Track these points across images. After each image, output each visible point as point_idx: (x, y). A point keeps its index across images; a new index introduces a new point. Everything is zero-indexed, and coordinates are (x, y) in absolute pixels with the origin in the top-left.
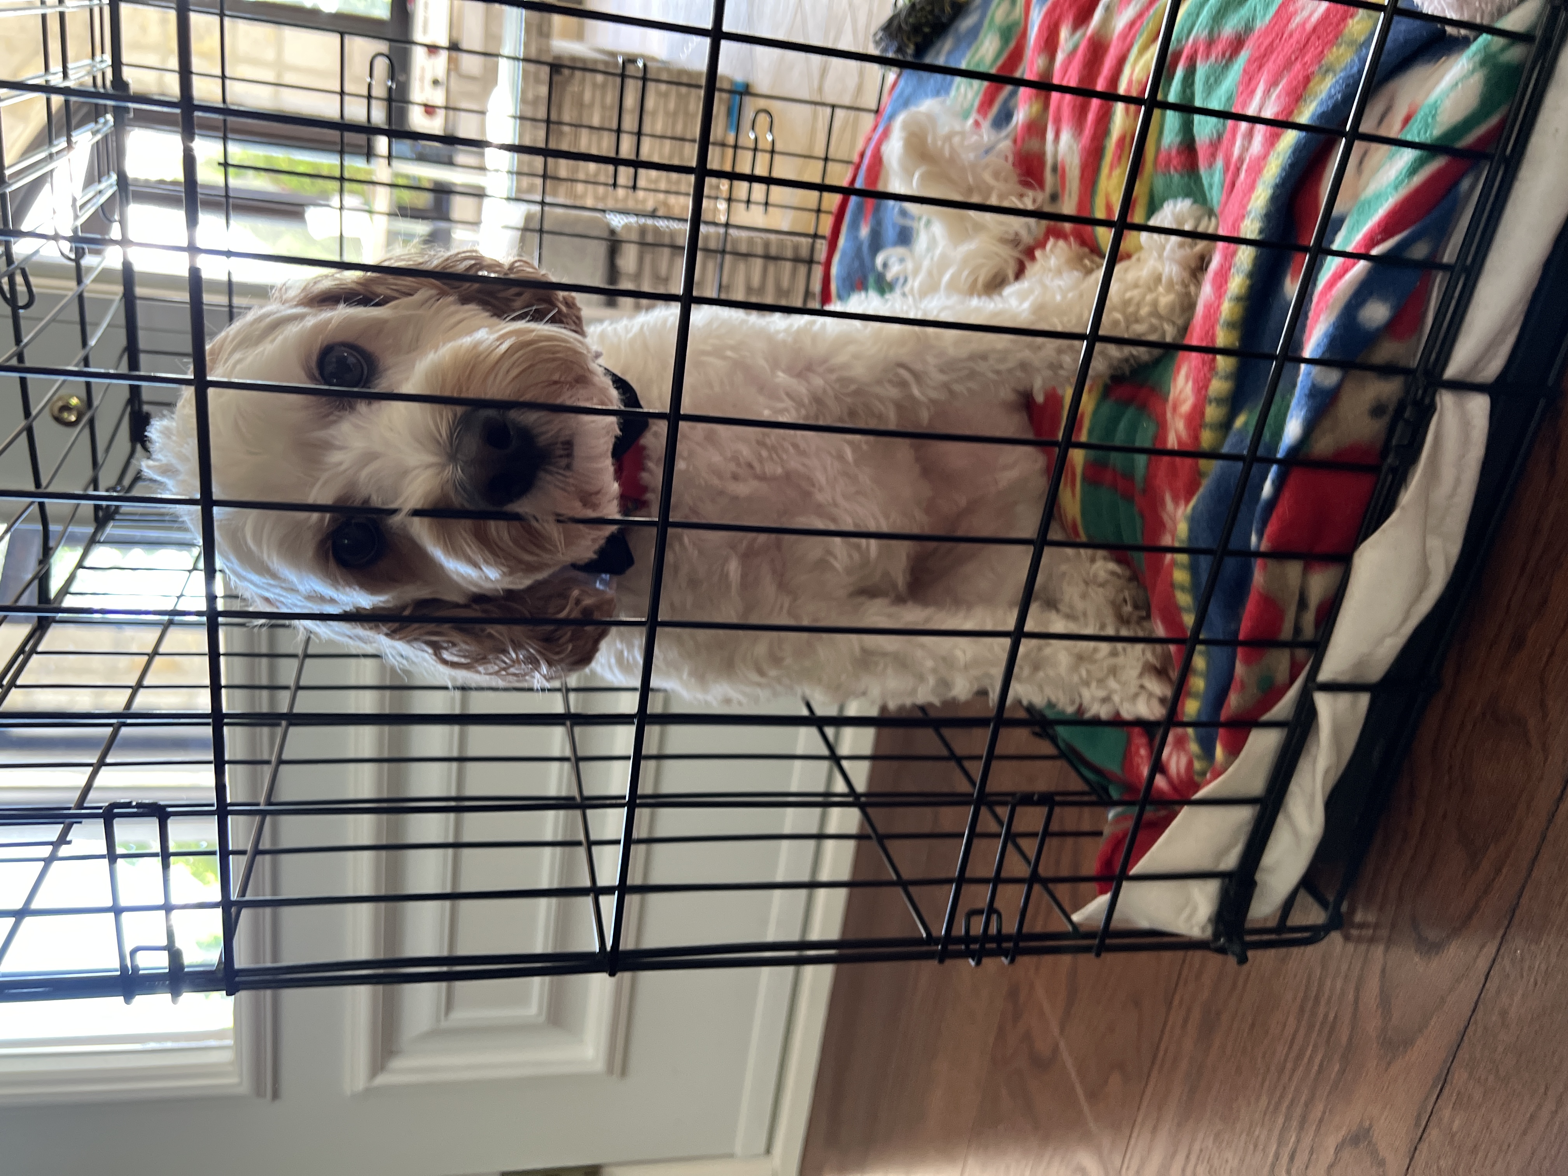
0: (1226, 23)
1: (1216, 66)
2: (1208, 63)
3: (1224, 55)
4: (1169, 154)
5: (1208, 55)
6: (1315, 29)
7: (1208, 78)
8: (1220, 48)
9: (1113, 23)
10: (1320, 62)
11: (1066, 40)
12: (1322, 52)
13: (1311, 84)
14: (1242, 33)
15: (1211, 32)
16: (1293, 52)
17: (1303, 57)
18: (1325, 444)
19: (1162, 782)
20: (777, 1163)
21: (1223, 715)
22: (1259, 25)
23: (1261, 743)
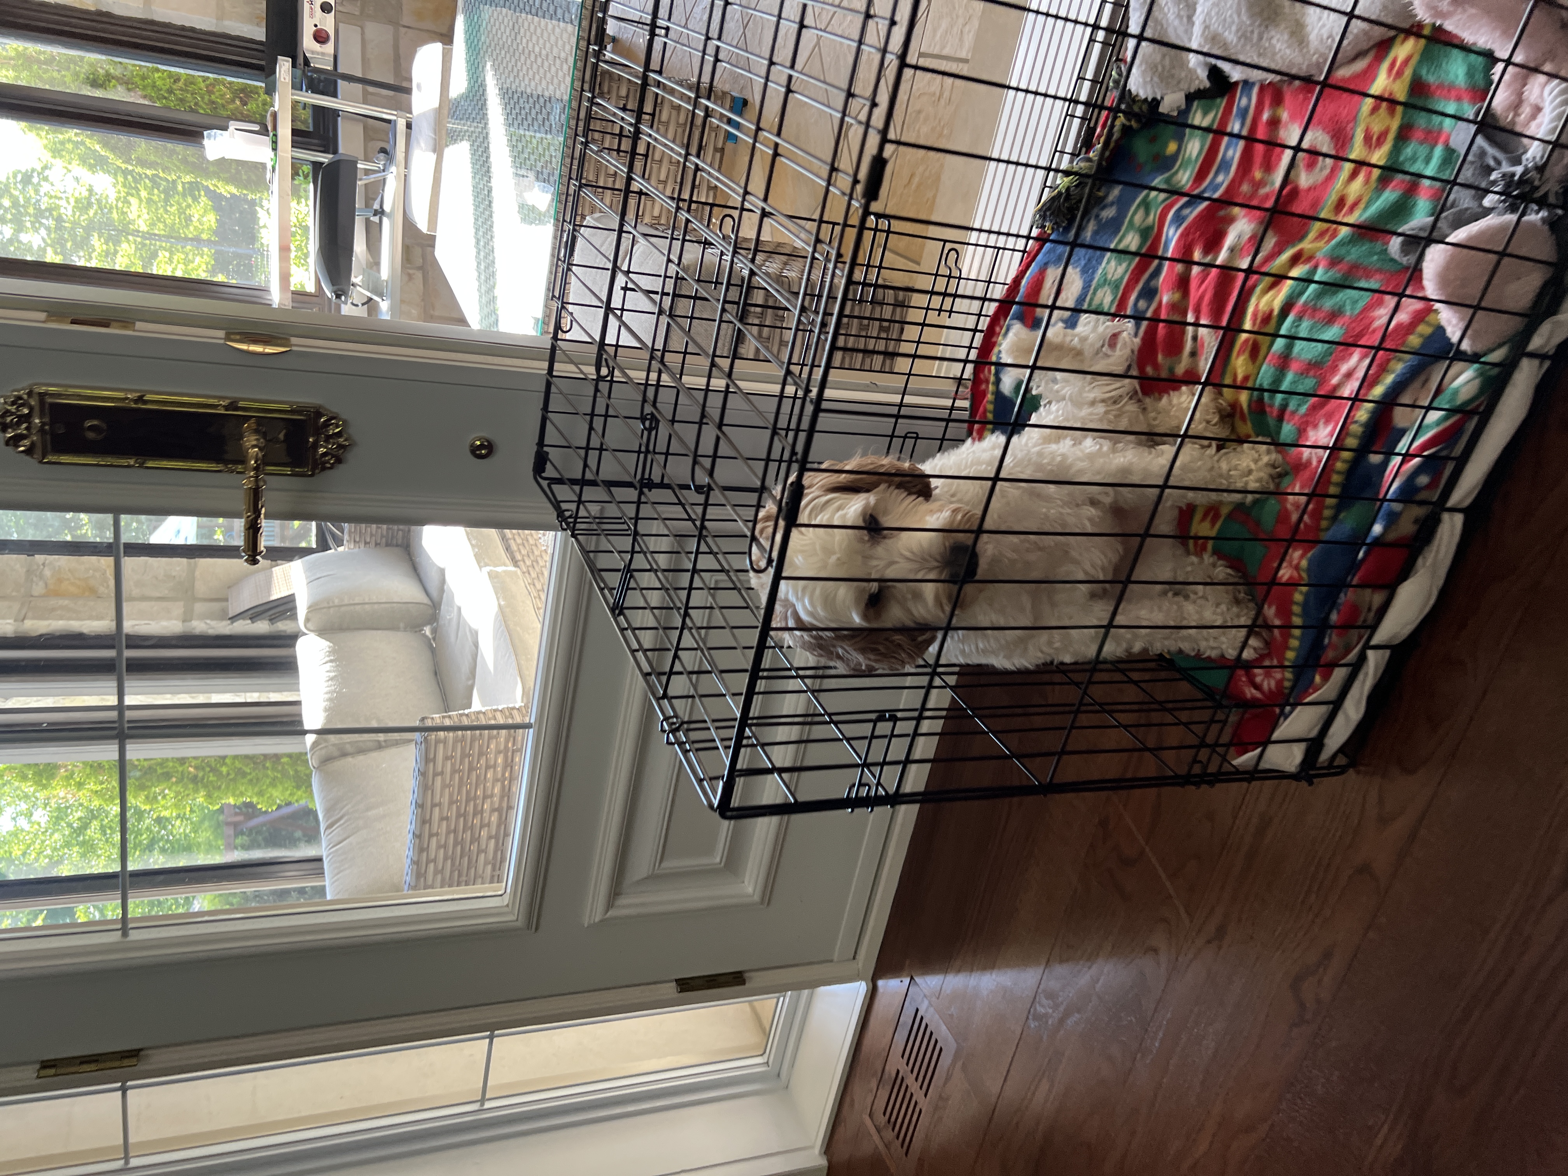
9: (1237, 262)
18: (1392, 536)
19: (1258, 694)
20: (860, 965)
21: (1323, 661)
22: (1348, 313)
23: (1339, 674)
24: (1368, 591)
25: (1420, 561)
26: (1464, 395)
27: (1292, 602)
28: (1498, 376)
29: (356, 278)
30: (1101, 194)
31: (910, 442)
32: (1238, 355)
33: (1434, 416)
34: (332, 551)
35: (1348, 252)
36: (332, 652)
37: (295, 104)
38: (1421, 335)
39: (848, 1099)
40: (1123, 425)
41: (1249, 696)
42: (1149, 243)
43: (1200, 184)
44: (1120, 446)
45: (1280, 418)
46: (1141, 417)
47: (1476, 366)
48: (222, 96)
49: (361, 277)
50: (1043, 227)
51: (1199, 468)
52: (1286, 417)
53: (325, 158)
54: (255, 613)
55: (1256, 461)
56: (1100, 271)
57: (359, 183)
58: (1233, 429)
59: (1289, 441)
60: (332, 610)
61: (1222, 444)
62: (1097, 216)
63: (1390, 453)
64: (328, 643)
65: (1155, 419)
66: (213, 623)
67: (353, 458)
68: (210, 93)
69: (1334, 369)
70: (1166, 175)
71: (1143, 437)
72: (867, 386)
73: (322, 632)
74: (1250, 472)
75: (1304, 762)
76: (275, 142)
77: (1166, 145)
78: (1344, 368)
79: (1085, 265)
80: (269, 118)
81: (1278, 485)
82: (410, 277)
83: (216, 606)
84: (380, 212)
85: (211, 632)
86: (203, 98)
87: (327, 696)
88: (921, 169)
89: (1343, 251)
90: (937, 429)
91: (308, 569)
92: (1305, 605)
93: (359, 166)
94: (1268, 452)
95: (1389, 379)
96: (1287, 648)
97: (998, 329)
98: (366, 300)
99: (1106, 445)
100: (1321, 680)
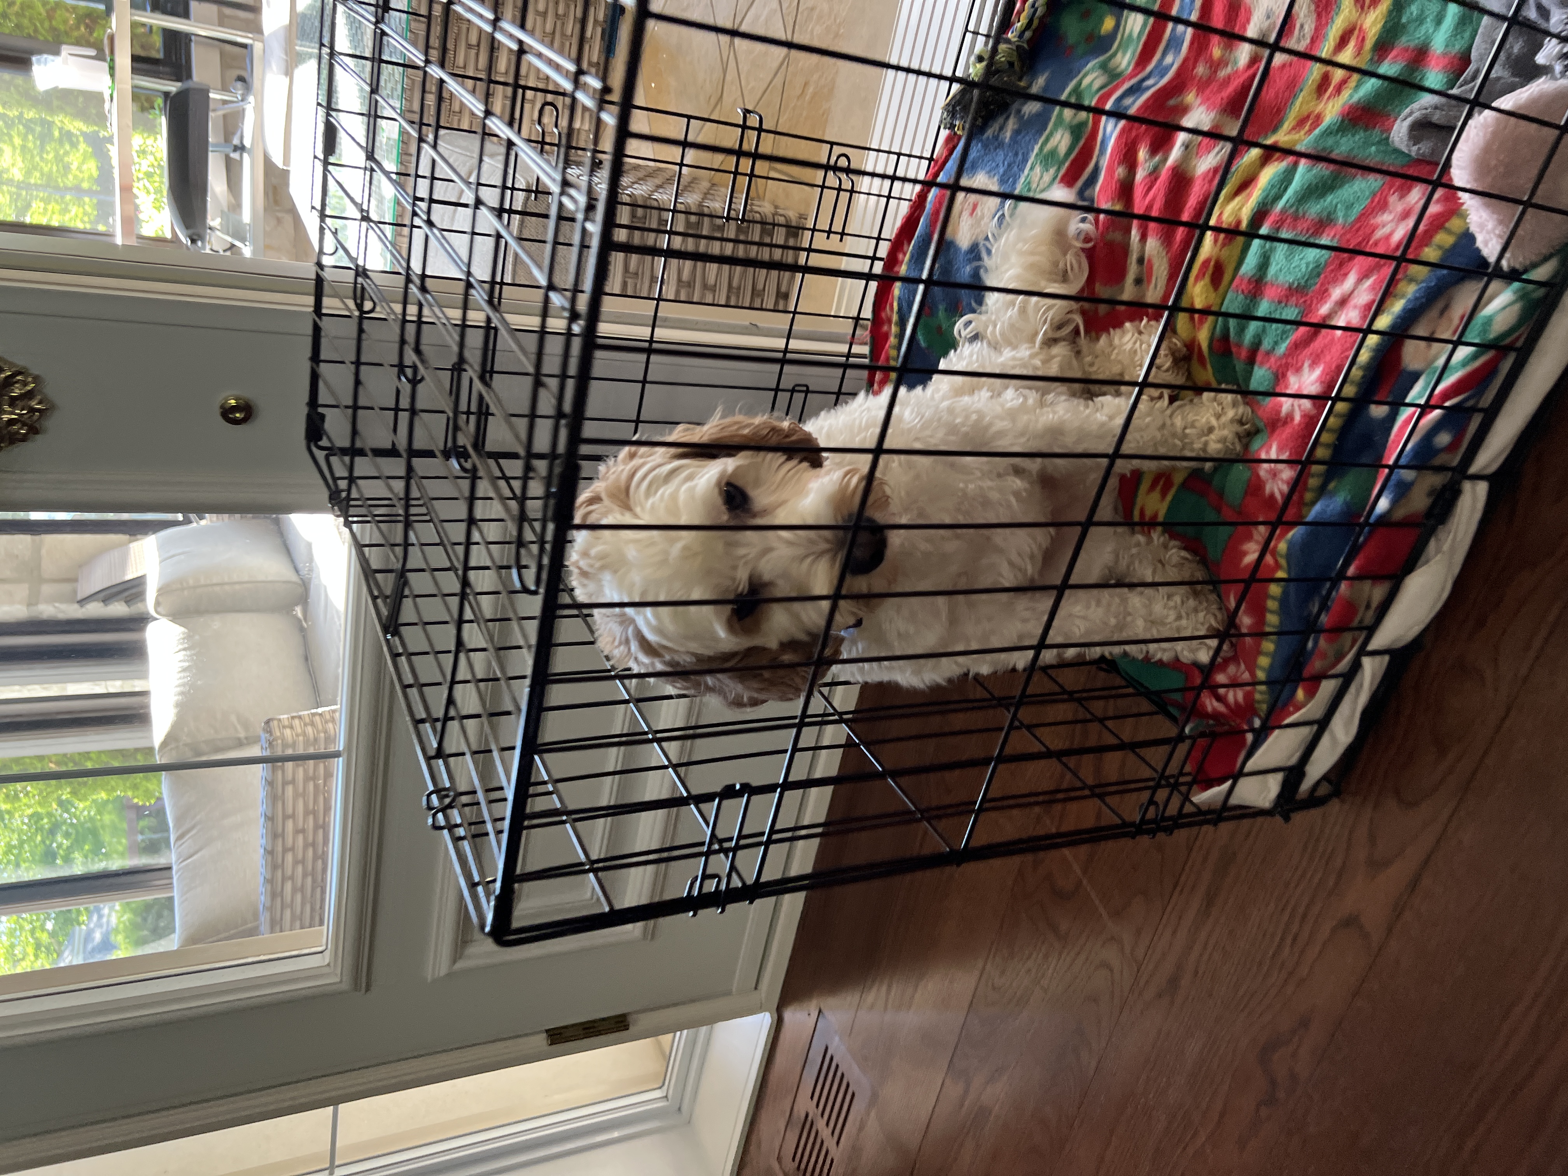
0: (1310, 207)
9: (1193, 165)
11: (1146, 161)
13: (1399, 286)
14: (1326, 219)
15: (1297, 208)
18: (1400, 514)
19: (1220, 707)
20: (763, 995)
21: (1306, 673)
22: (1341, 221)
23: (1328, 687)
24: (1367, 585)
25: (1432, 544)
26: (1499, 327)
27: (1267, 596)
28: (1546, 296)
29: (214, 221)
30: (1022, 84)
31: (799, 397)
32: (1197, 279)
33: (1463, 352)
34: (194, 525)
35: (1337, 143)
36: (188, 637)
37: (134, 25)
38: (1440, 247)
39: (754, 1138)
40: (1053, 370)
41: (1209, 709)
42: (1081, 143)
43: (1144, 68)
44: (1050, 397)
45: (1251, 360)
46: (1075, 362)
47: (1516, 285)
48: (65, 22)
49: (219, 220)
50: (952, 127)
51: (1148, 426)
52: (1259, 358)
53: (173, 87)
54: (108, 595)
55: (1218, 417)
56: (1022, 180)
57: (211, 115)
58: (1189, 376)
59: (1261, 389)
60: (186, 593)
61: (1176, 393)
62: (1019, 111)
63: (1398, 404)
64: (182, 629)
65: (1092, 364)
66: (63, 607)
67: (51, 423)
68: (50, 17)
69: (1323, 294)
70: (1102, 58)
71: (1077, 386)
72: (746, 327)
73: (177, 616)
74: (1211, 430)
75: (1280, 796)
76: (112, 69)
77: (1101, 22)
78: (1337, 293)
79: (1003, 175)
80: (106, 42)
81: (1246, 447)
82: (279, 221)
83: (66, 587)
84: (241, 148)
85: (61, 616)
86: (42, 23)
87: (178, 689)
88: (816, 77)
89: (1330, 141)
90: (829, 378)
91: (161, 547)
92: (1283, 601)
93: (212, 95)
94: (1235, 404)
95: (1397, 306)
96: (1259, 652)
97: (900, 256)
98: (229, 246)
99: (1032, 397)
100: (1305, 696)
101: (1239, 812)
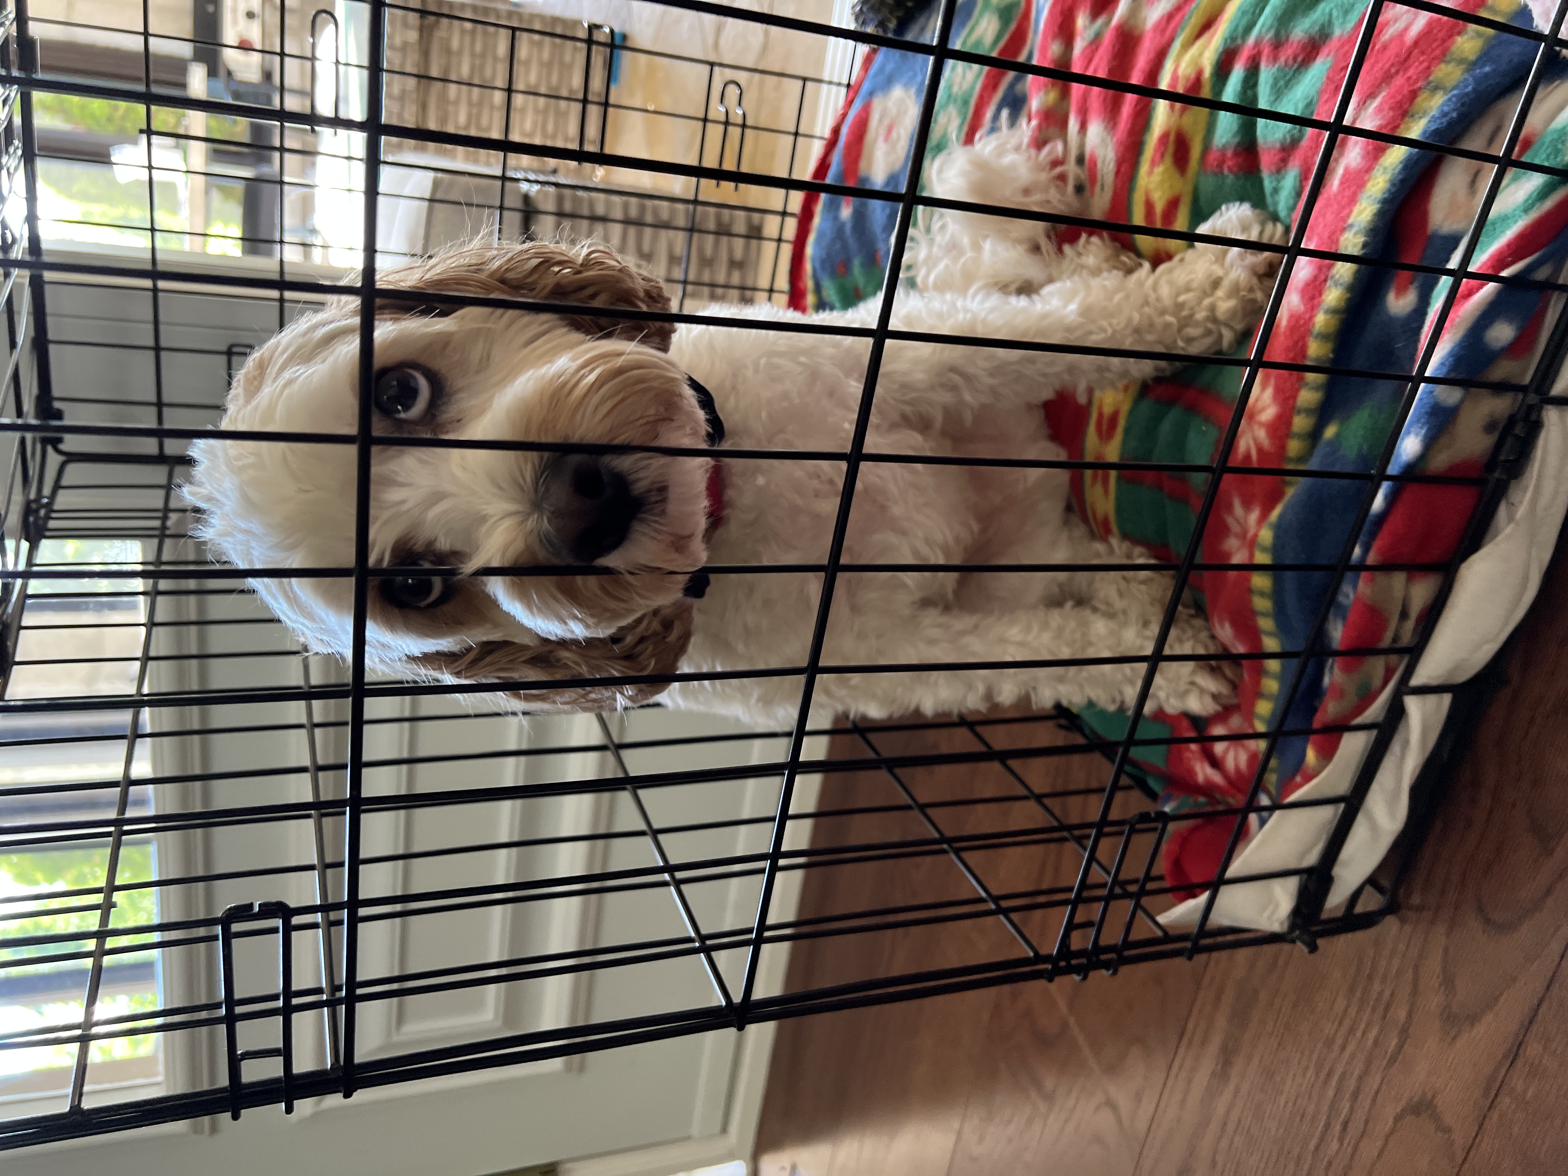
0: (1294, 27)
1: (1287, 69)
2: (1277, 66)
3: (1295, 59)
4: (1224, 155)
5: (1275, 59)
6: (1416, 43)
7: (1276, 81)
8: (1290, 52)
9: (1143, 15)
10: (1427, 77)
11: (1085, 27)
12: (1428, 68)
13: (1419, 99)
14: (1317, 37)
15: (1277, 34)
16: (1392, 65)
17: (1406, 70)
18: (1440, 461)
19: (1216, 777)
20: (735, 1141)
21: (1318, 722)
23: (1353, 745)
24: (1399, 579)
25: (1502, 511)
32: (1151, 162)
33: (1520, 182)
41: (1200, 778)
42: (1012, 26)
56: (942, 84)
92: (1280, 613)
96: (1259, 695)
100: (1317, 758)
101: (1230, 938)
